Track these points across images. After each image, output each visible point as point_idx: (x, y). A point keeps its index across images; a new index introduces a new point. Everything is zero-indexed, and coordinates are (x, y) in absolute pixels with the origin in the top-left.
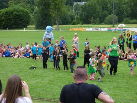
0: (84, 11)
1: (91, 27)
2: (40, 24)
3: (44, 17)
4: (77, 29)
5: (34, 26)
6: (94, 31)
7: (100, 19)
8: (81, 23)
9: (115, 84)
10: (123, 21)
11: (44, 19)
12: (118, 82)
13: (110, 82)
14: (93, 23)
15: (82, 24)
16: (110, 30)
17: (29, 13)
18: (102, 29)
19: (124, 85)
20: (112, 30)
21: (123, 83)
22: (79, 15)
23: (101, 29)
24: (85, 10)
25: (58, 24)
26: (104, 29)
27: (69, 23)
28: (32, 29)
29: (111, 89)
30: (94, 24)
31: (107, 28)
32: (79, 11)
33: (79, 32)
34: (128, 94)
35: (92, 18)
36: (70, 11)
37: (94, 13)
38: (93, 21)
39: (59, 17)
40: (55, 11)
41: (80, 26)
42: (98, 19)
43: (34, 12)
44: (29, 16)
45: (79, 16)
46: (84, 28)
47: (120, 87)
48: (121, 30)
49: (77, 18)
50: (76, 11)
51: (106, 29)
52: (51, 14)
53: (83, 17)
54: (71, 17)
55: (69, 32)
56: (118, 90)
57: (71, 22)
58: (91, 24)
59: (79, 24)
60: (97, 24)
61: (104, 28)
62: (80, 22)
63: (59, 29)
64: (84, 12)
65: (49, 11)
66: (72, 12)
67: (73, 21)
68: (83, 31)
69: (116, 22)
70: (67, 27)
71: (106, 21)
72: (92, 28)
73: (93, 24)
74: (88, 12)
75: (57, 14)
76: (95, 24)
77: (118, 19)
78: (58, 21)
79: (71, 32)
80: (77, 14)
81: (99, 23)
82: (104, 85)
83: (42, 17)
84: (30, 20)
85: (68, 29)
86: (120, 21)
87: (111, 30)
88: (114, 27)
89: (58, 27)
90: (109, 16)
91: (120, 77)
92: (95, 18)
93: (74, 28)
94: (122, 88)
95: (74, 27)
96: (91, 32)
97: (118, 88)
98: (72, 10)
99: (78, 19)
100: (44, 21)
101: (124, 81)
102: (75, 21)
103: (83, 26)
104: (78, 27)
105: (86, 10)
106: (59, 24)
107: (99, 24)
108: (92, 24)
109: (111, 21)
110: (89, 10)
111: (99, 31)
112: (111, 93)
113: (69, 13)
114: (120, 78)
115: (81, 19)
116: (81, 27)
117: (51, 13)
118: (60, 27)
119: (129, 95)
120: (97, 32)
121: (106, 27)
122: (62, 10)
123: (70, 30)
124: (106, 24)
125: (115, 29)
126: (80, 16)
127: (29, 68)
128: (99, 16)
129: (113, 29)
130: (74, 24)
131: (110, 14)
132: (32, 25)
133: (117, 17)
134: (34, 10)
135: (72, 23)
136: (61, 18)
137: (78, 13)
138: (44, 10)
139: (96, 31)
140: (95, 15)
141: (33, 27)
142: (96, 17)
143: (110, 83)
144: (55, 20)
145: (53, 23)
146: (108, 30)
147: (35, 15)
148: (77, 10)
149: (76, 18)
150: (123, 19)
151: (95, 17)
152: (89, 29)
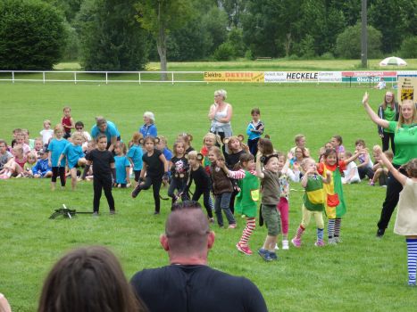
0: (260, 11)
1: (285, 68)
2: (99, 56)
3: (114, 32)
4: (233, 75)
5: (76, 65)
6: (292, 81)
7: (318, 41)
8: (249, 53)
9: (353, 271)
10: (398, 47)
11: (115, 41)
12: (364, 264)
13: (336, 262)
14: (290, 55)
15: (253, 59)
16: (351, 79)
17: (61, 17)
18: (323, 77)
19: (384, 274)
20: (360, 80)
21: (381, 267)
22: (240, 24)
23: (318, 77)
24: (264, 8)
25: (163, 57)
26: (328, 77)
27: (207, 55)
28: (72, 77)
29: (336, 287)
30: (296, 59)
31: (340, 72)
32: (242, 9)
33: (239, 85)
34: (396, 305)
35: (289, 36)
36: (207, 9)
37: (295, 20)
38: (291, 47)
39: (168, 31)
40: (153, 11)
41: (243, 64)
42: (310, 39)
43: (78, 15)
44: (60, 30)
45: (240, 30)
46: (256, 73)
47: (370, 282)
48: (390, 79)
49: (234, 37)
50: (229, 11)
51: (337, 76)
52: (139, 20)
53: (258, 33)
54: (213, 33)
55: (205, 85)
56: (362, 290)
57: (212, 50)
58: (283, 56)
59: (243, 56)
60: (307, 58)
61: (330, 73)
62: (246, 50)
63: (167, 77)
64: (258, 16)
65: (134, 11)
66: (216, 14)
67: (222, 46)
68: (255, 81)
69: (376, 49)
70: (195, 68)
71: (338, 48)
72: (285, 73)
73: (292, 56)
74: (274, 15)
75: (162, 21)
76: (300, 56)
77: (382, 39)
78: (163, 47)
79: (211, 85)
80: (236, 23)
81: (311, 52)
82: (311, 272)
83: (108, 31)
84: (65, 44)
85: (201, 77)
86: (388, 48)
87: (355, 79)
88: (364, 66)
89: (164, 68)
90: (350, 27)
91: (374, 245)
92: (298, 37)
93: (223, 73)
94: (376, 283)
95: (221, 68)
96: (283, 85)
97: (363, 285)
98: (215, 8)
99: (239, 39)
100: (113, 47)
101: (385, 259)
102: (227, 46)
103: (254, 63)
104: (238, 68)
105: (266, 6)
106: (170, 59)
107: (315, 56)
108: (287, 57)
109: (355, 45)
110: (279, 8)
111: (312, 81)
112: (335, 301)
113: (207, 17)
114: (372, 249)
115: (248, 41)
116: (247, 67)
117: (141, 16)
118: (171, 68)
119: (397, 308)
120: (303, 85)
121: (338, 67)
122: (181, 8)
123: (207, 80)
124: (336, 56)
125: (368, 74)
126: (246, 28)
127: (49, 215)
128: (313, 29)
129: (361, 76)
130: (224, 57)
131: (353, 23)
132: (70, 60)
133: (379, 33)
134: (79, 6)
135: (217, 53)
136: (176, 35)
137: (237, 17)
138: (115, 8)
139: (300, 81)
140: (298, 25)
141: (73, 67)
142: (303, 34)
143: (337, 266)
144: (155, 42)
145: (147, 55)
146: (343, 79)
147: (83, 24)
148: (233, 7)
149: (229, 34)
150: (400, 41)
151: (299, 32)
152: (275, 74)
